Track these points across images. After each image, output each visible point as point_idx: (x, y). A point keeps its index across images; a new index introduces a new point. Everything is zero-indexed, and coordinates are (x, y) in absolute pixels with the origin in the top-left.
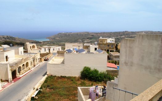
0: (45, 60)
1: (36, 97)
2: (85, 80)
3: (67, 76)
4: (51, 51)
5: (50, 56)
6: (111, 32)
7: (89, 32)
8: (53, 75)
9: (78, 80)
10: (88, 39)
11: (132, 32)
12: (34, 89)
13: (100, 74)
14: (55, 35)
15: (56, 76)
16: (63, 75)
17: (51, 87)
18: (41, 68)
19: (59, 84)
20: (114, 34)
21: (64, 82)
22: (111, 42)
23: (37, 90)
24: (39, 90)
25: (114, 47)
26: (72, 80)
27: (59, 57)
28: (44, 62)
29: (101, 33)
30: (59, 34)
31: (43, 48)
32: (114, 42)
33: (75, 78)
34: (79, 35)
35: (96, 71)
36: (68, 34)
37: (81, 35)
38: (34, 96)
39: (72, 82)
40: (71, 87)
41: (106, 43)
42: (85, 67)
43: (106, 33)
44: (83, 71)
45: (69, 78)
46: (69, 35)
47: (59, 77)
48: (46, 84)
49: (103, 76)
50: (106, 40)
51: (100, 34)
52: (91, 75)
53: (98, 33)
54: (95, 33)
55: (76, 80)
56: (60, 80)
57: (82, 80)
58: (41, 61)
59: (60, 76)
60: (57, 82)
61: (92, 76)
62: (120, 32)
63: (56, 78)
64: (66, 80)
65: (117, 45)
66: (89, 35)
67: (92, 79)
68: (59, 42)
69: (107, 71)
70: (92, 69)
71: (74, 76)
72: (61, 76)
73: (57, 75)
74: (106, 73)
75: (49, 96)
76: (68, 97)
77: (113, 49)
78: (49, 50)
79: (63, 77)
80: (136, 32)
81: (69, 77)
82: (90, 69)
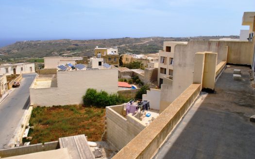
0: (14, 86)
1: (30, 137)
2: (90, 107)
3: (62, 104)
4: (18, 72)
5: (20, 79)
6: (105, 40)
7: (69, 40)
8: (41, 106)
9: (81, 109)
10: (69, 51)
11: (135, 38)
12: (22, 126)
13: (110, 97)
14: (10, 45)
15: (45, 107)
16: (56, 105)
17: (45, 121)
18: (13, 99)
19: (54, 117)
20: (110, 42)
21: (62, 114)
22: (112, 54)
23: (27, 127)
24: (29, 127)
25: (118, 60)
26: (72, 110)
27: (44, 79)
28: (13, 89)
29: (90, 40)
30: (17, 43)
31: (2, 67)
32: (117, 54)
33: (75, 106)
34: (54, 44)
35: (104, 94)
36: (33, 43)
37: (56, 44)
38: (26, 136)
39: (72, 112)
40: (74, 118)
41: (106, 55)
42: (89, 90)
43: (97, 40)
44: (86, 95)
45: (67, 107)
46: (35, 45)
47: (49, 107)
48: (34, 119)
49: (115, 99)
50: (106, 50)
51: (87, 42)
52: (99, 99)
53: (85, 41)
54: (79, 41)
55: (77, 109)
56: (53, 112)
57: (87, 108)
58: (9, 89)
59: (51, 106)
60: (50, 114)
61: (100, 101)
62: (118, 39)
63: (46, 109)
64: (63, 110)
65: (121, 58)
66: (71, 44)
67: (101, 104)
68: (18, 57)
69: (119, 92)
70: (99, 91)
71: (72, 104)
72: (53, 106)
73: (47, 106)
74: (118, 96)
75: (48, 134)
76: (76, 131)
77: (117, 63)
78: (14, 70)
79: (57, 107)
80: (140, 38)
81: (65, 106)
82: (95, 92)
